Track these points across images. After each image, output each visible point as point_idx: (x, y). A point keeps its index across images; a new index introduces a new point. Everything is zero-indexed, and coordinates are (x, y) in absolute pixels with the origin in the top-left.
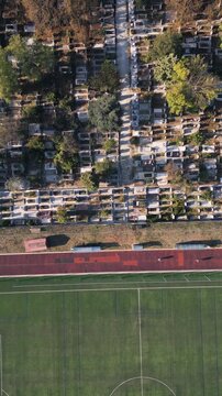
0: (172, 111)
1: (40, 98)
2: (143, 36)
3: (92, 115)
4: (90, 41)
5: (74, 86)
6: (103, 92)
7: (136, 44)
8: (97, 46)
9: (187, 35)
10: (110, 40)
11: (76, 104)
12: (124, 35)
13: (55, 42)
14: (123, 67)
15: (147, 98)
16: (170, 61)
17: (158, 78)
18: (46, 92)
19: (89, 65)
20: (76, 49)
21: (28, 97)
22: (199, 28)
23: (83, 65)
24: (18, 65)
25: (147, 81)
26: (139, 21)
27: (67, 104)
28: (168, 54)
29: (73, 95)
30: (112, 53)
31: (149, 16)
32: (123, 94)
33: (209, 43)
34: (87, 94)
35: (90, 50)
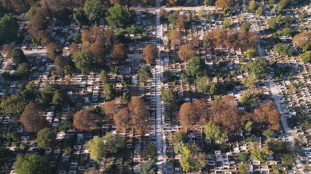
0: (184, 170)
1: (115, 160)
2: (169, 131)
3: (142, 170)
4: (143, 133)
5: (134, 154)
6: (149, 158)
7: (166, 135)
8: (147, 135)
9: (190, 132)
10: (153, 132)
11: (133, 164)
12: (160, 130)
13: (126, 133)
14: (159, 146)
15: (171, 161)
16: (181, 145)
17: (176, 152)
18: (119, 157)
19: (142, 144)
20: (136, 136)
21: (108, 159)
22: (196, 129)
23: (139, 143)
24: (106, 143)
25: (171, 153)
26: (167, 124)
27: (129, 164)
28: (180, 142)
29: (132, 159)
30: (153, 139)
31: (172, 122)
32: (159, 159)
33: (201, 135)
34: (139, 159)
35: (143, 137)
